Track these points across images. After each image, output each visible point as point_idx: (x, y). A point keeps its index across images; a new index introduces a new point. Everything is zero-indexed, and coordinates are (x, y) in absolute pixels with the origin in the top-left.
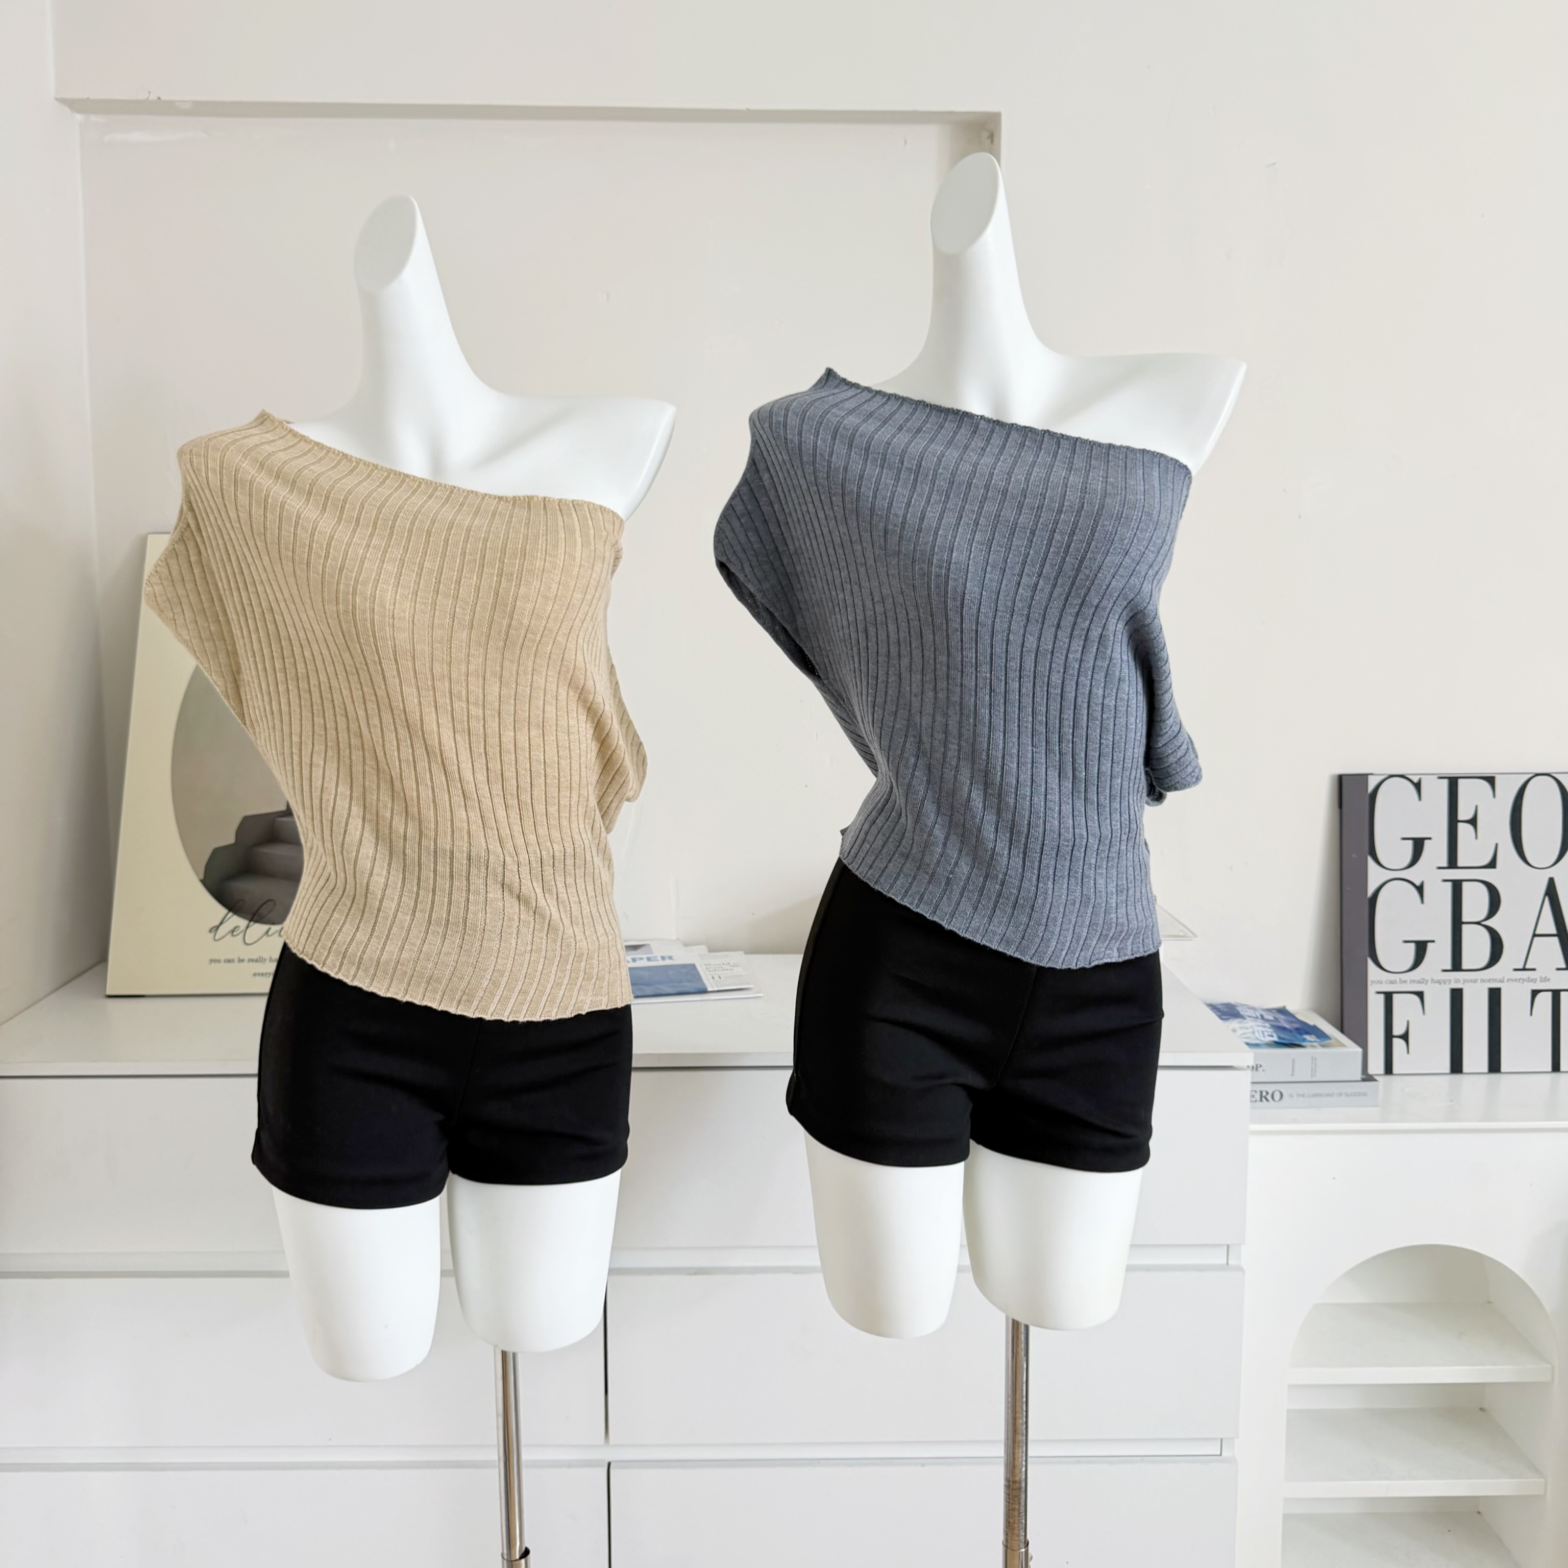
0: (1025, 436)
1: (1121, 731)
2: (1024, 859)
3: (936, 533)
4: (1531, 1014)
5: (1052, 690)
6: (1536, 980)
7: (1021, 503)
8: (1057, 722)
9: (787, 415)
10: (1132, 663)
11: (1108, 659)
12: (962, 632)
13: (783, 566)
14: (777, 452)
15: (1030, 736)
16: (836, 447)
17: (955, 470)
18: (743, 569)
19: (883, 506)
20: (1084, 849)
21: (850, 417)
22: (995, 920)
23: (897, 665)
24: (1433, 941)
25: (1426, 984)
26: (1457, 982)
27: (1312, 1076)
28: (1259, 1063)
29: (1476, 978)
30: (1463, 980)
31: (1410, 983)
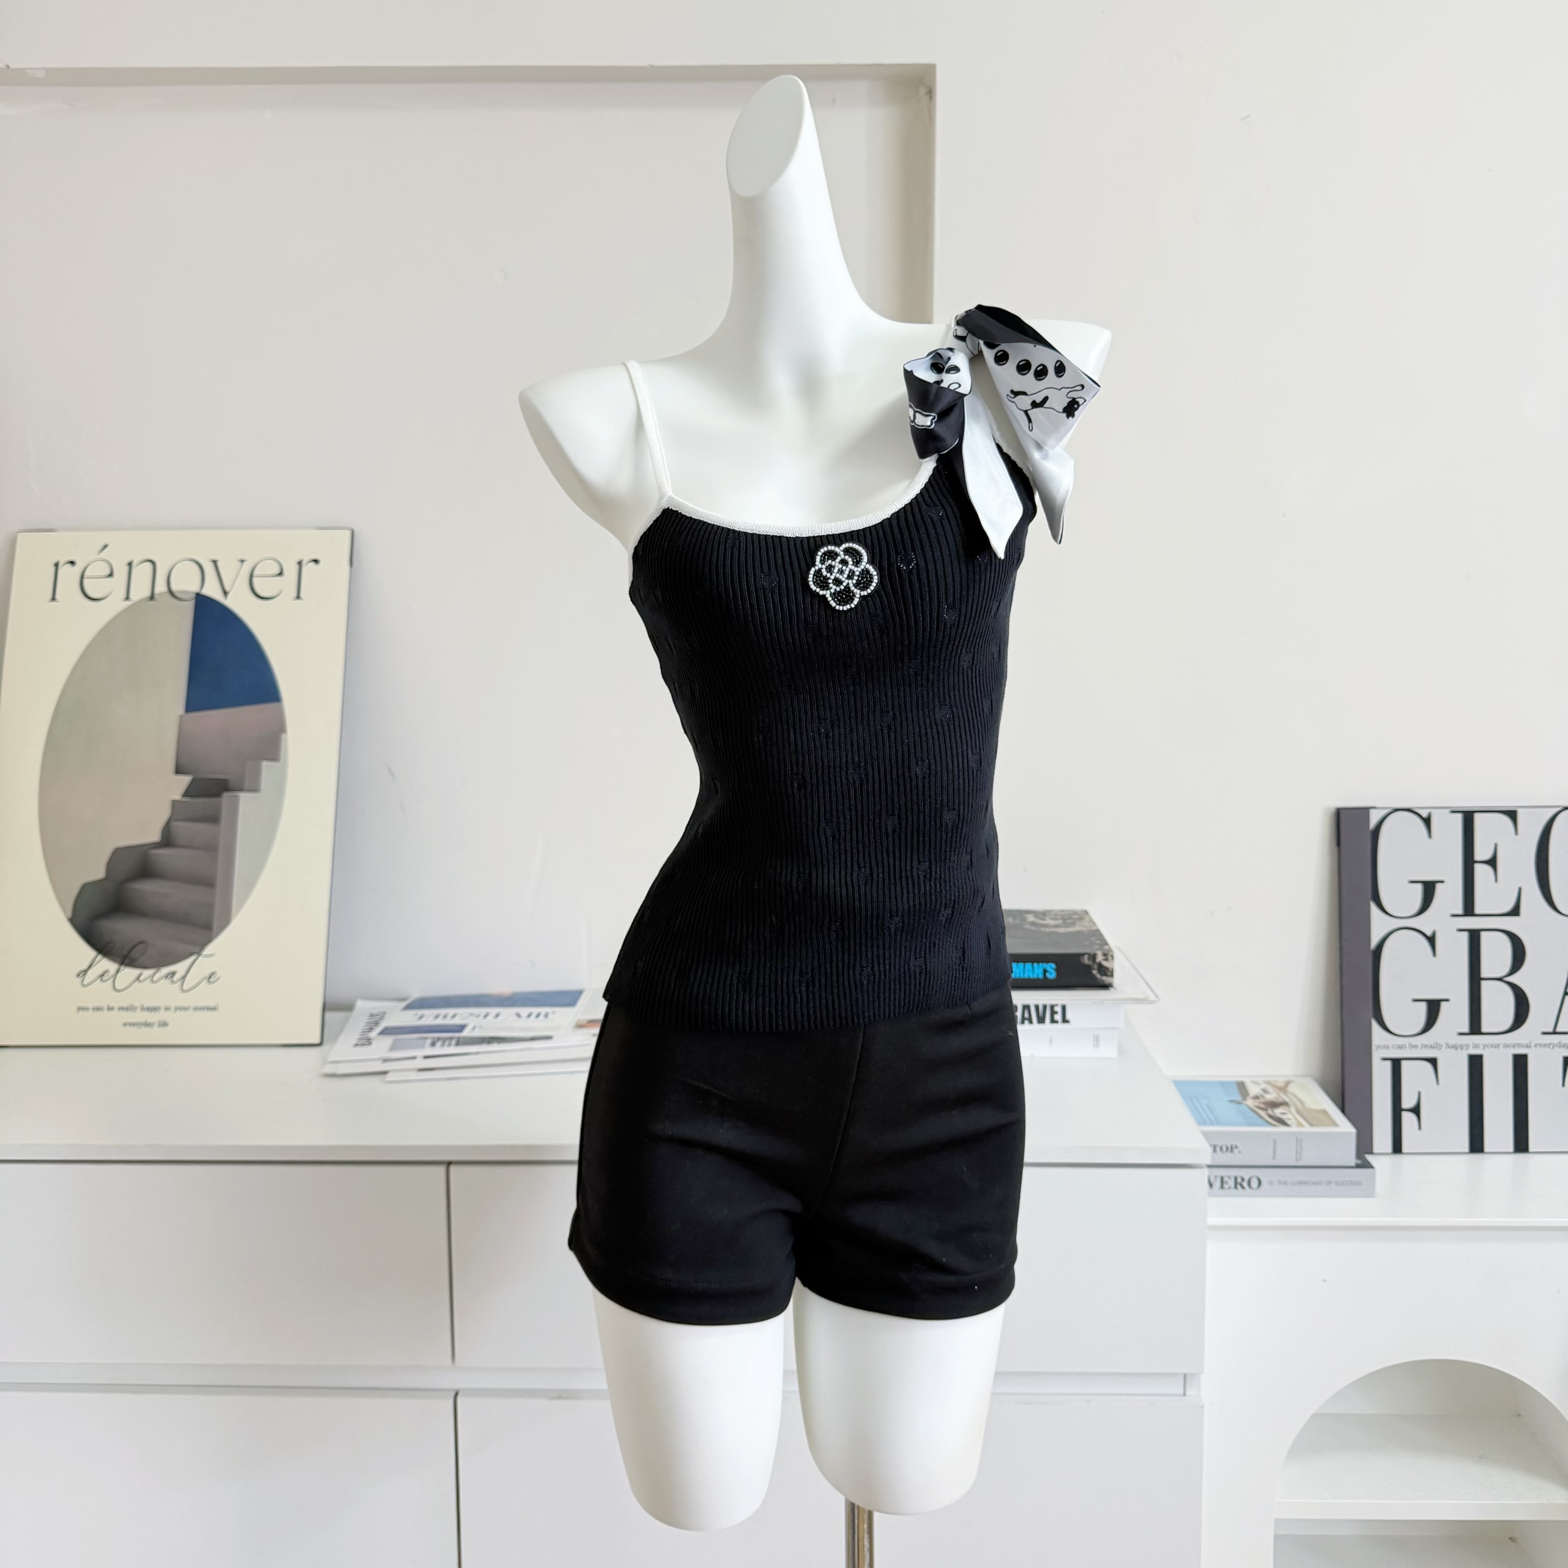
4: (1563, 1085)
24: (1447, 1000)
25: (1440, 1048)
26: (1476, 1047)
27: (1297, 1160)
28: (1234, 1143)
29: (1499, 1042)
30: (1483, 1045)
31: (1422, 1048)
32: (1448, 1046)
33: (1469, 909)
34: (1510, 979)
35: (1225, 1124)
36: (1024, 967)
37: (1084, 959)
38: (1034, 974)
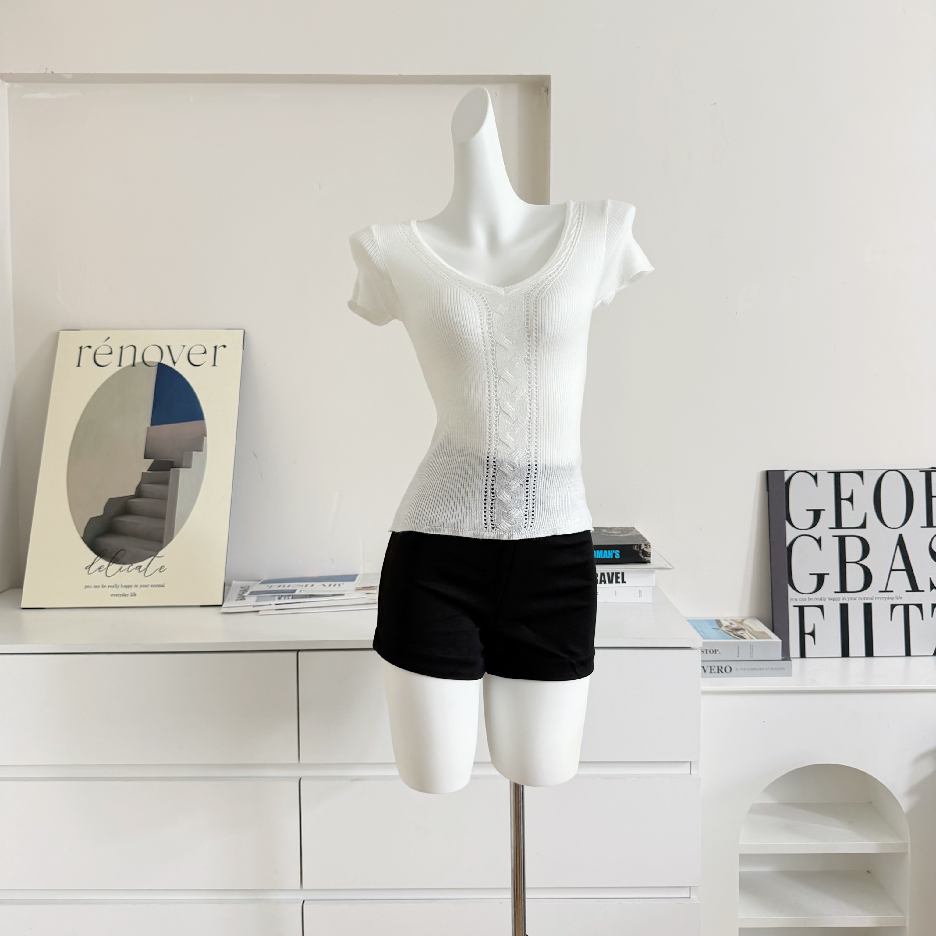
4: (891, 620)
6: (893, 598)
24: (828, 574)
25: (825, 600)
26: (844, 600)
27: (750, 657)
28: (717, 649)
29: (855, 597)
30: (848, 598)
31: (815, 600)
32: (829, 599)
33: (839, 525)
34: (861, 562)
35: (711, 639)
36: (603, 552)
37: (635, 548)
38: (608, 556)
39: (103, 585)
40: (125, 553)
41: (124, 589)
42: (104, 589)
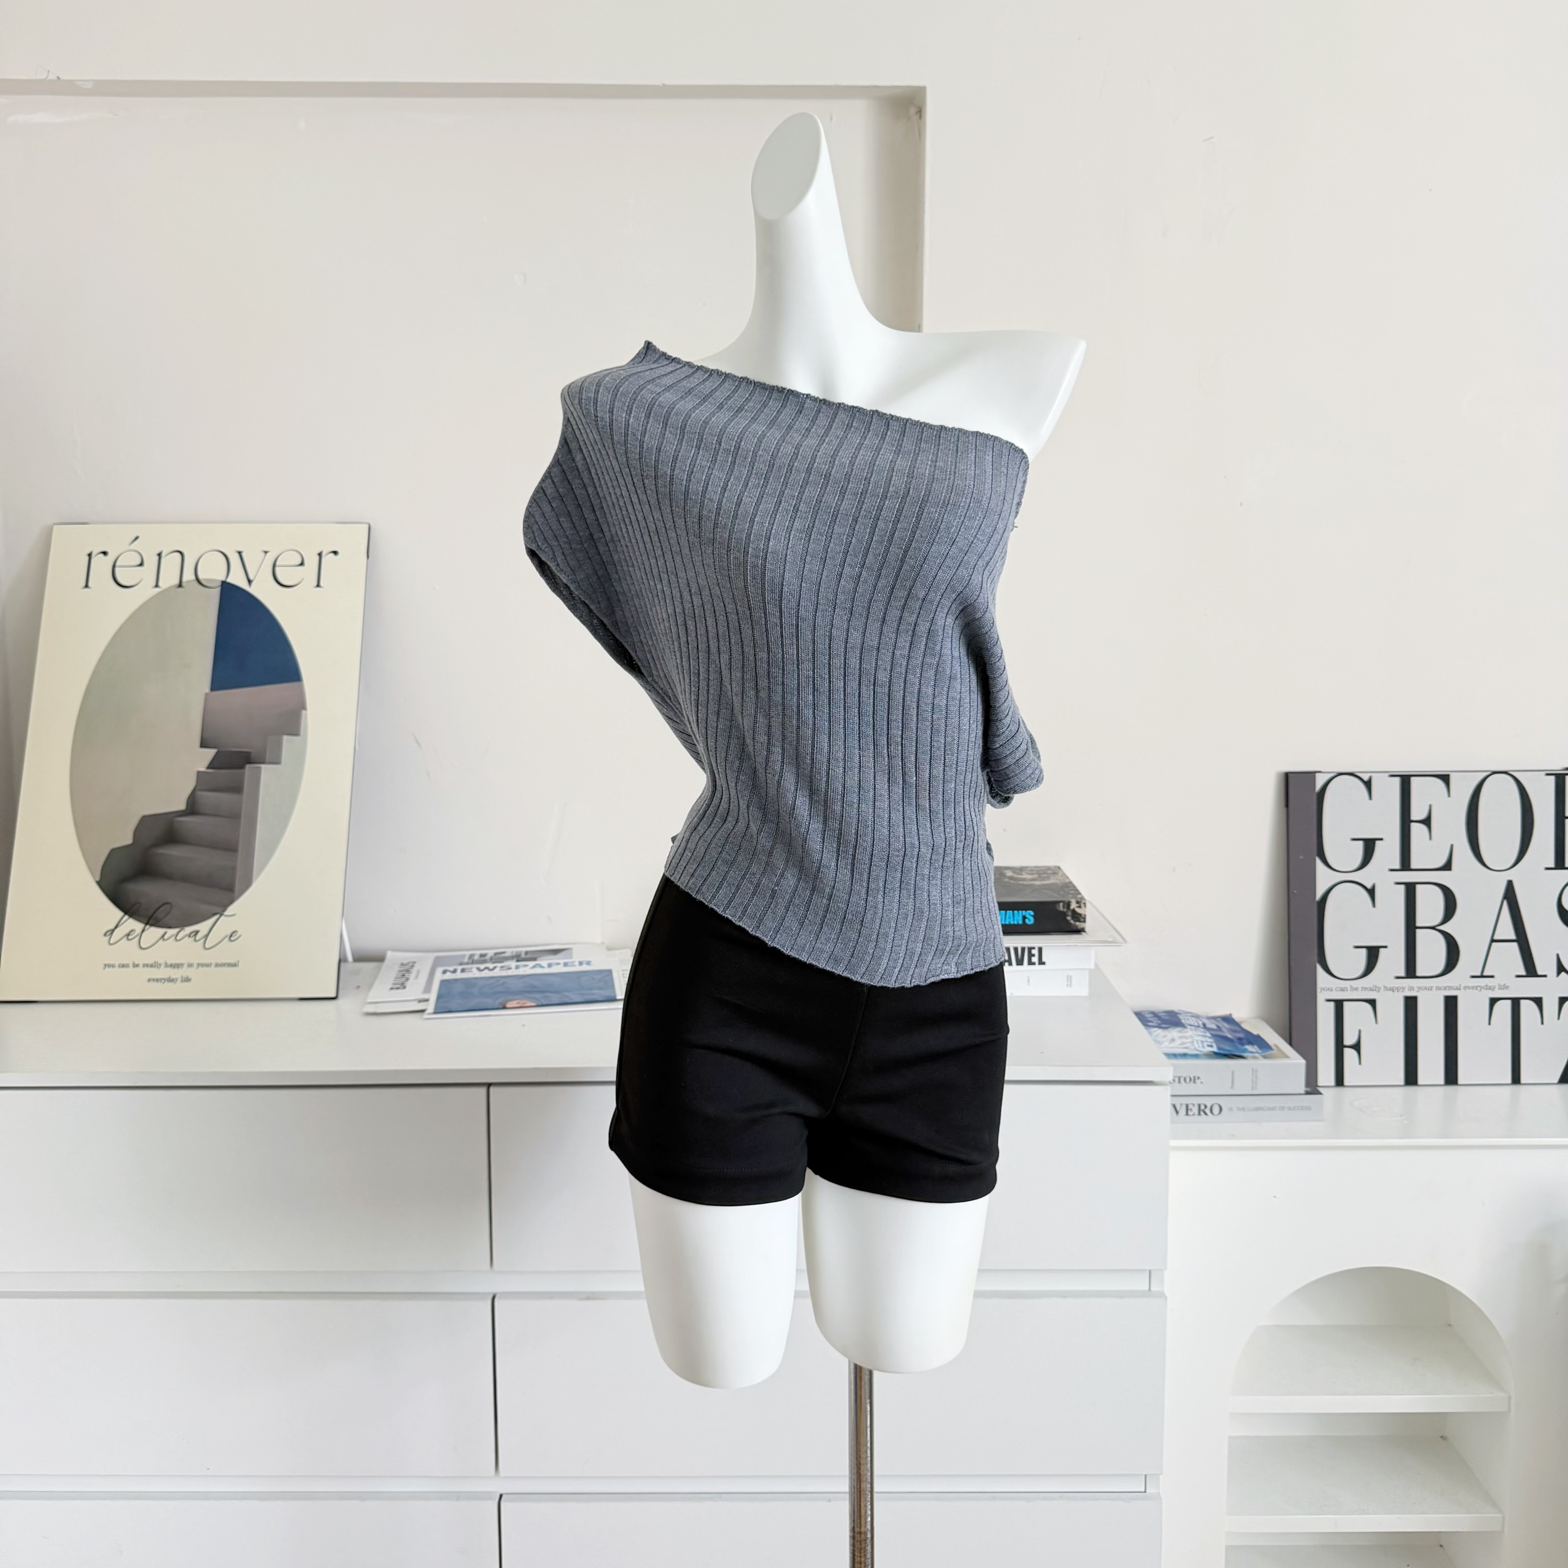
0: (853, 417)
1: (953, 732)
2: (852, 870)
3: (752, 521)
4: (1490, 1024)
5: (878, 689)
6: (1494, 988)
7: (845, 488)
8: (885, 723)
9: (598, 391)
10: (965, 659)
11: (938, 656)
12: (781, 627)
13: (599, 554)
14: (588, 431)
15: (857, 738)
16: (649, 425)
17: (775, 452)
18: (554, 558)
19: (697, 490)
20: (915, 859)
21: (667, 394)
22: (822, 938)
23: (717, 662)
24: (1386, 947)
25: (1379, 991)
26: (1411, 990)
27: (1253, 1089)
28: (1197, 1075)
29: (1431, 985)
30: (1417, 987)
31: (1363, 990)
32: (1386, 988)
33: (1406, 865)
34: (1441, 928)
37: (1059, 907)
38: (1014, 920)
39: (134, 963)
40: (172, 907)
41: (169, 969)
42: (136, 969)
